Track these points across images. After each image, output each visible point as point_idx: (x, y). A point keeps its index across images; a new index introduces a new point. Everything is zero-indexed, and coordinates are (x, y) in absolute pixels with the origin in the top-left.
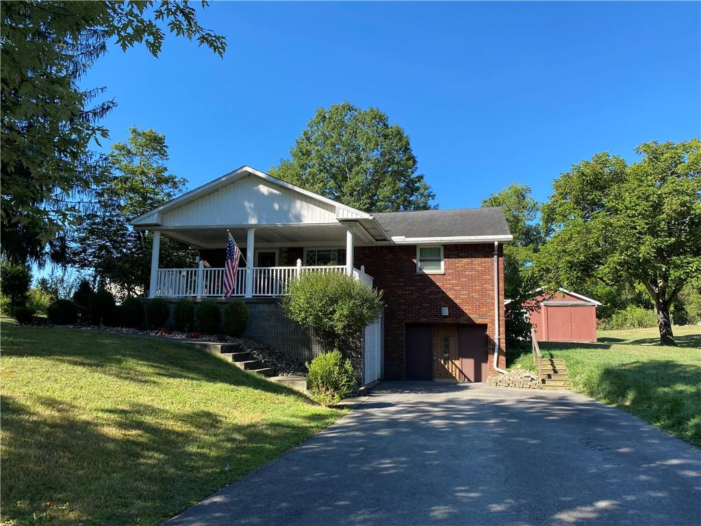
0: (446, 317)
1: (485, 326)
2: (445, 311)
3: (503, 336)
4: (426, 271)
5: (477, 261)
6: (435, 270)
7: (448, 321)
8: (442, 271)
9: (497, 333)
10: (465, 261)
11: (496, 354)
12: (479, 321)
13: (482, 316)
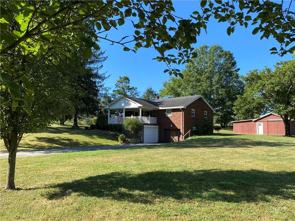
0: (172, 127)
1: (180, 129)
2: (171, 126)
3: (183, 132)
4: (168, 116)
5: (179, 113)
6: (169, 115)
7: (172, 128)
8: (171, 116)
9: (182, 131)
10: (176, 113)
11: (182, 135)
12: (178, 128)
13: (180, 127)
